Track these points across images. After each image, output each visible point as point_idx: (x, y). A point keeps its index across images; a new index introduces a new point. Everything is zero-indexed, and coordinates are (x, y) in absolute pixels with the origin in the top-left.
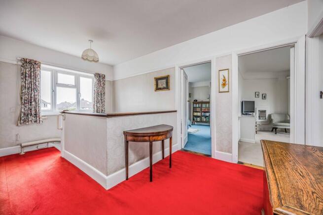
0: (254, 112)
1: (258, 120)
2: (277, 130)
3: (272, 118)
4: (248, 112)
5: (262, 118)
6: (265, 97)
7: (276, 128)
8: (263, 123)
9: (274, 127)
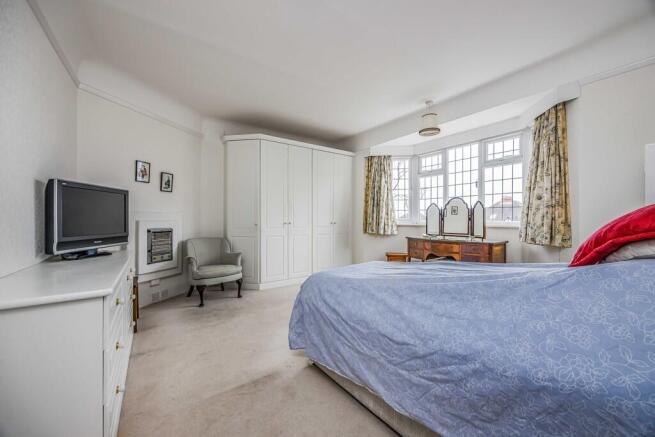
0: (124, 239)
1: (145, 268)
2: (205, 292)
3: (191, 254)
4: (90, 242)
5: (158, 258)
6: (168, 183)
7: (201, 289)
8: (161, 275)
9: (196, 283)
